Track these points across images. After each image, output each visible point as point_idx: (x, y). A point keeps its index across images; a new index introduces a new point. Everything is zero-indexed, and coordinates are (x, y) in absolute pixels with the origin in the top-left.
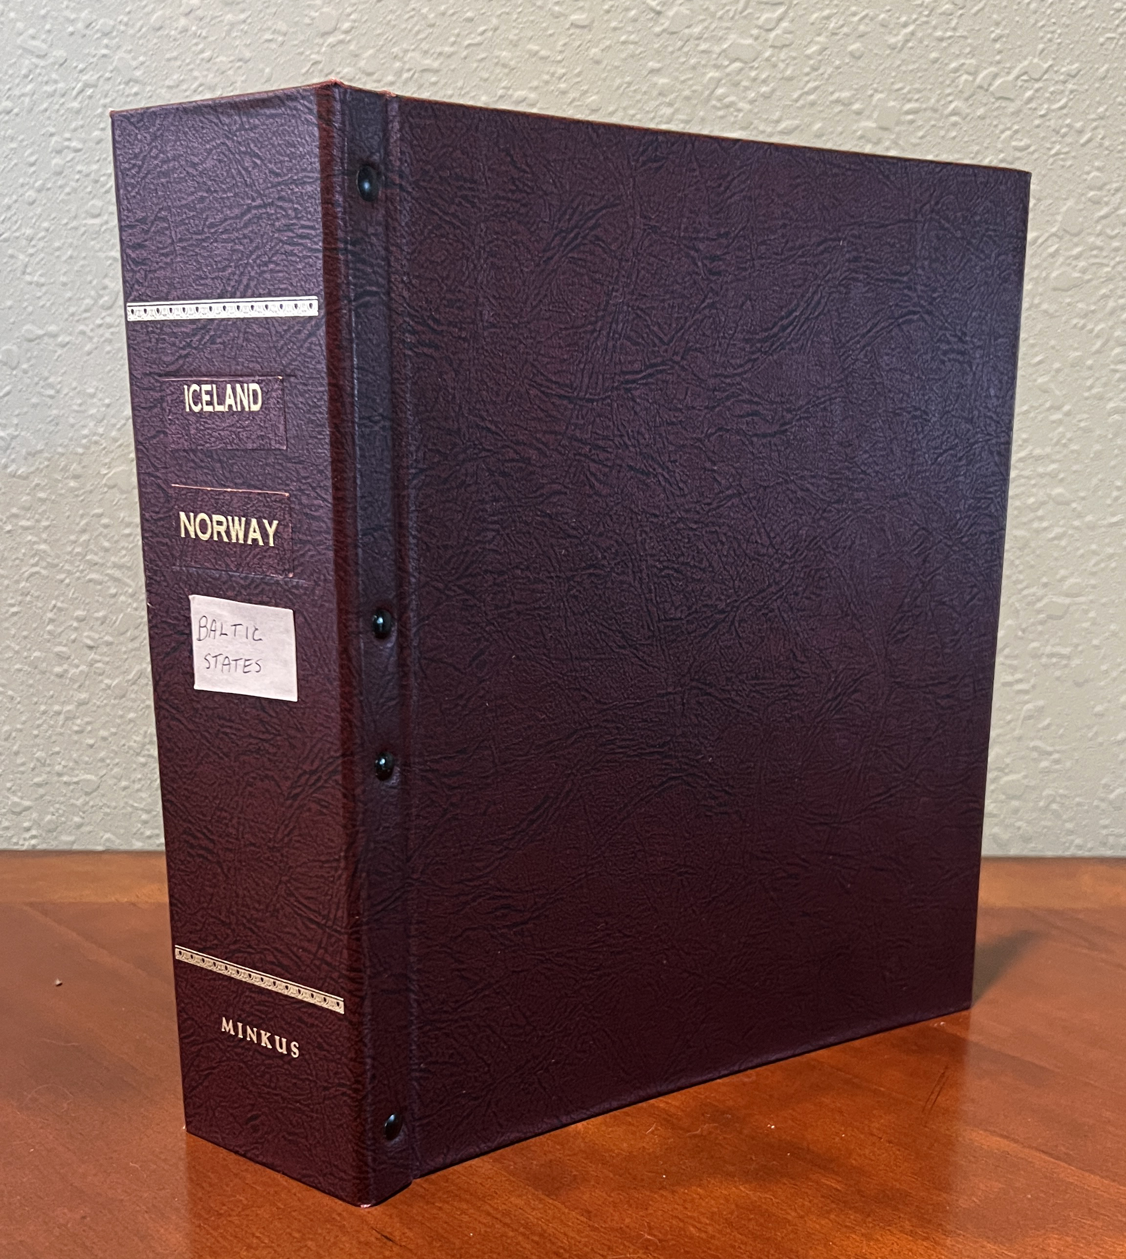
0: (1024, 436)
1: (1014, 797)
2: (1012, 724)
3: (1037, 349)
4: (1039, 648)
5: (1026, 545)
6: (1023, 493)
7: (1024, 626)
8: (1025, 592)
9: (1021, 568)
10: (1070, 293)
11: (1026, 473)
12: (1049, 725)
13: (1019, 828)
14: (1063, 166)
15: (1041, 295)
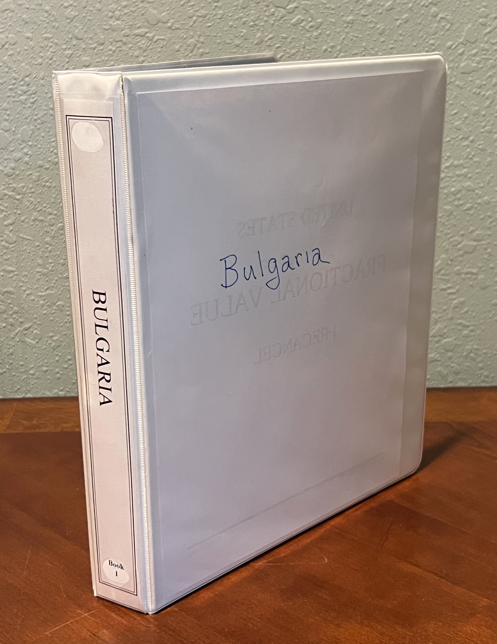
0: (448, 154)
1: (448, 351)
2: (447, 312)
3: (453, 106)
4: (460, 270)
5: (451, 214)
6: (449, 186)
7: (451, 258)
8: (451, 240)
9: (449, 226)
10: (471, 74)
11: (450, 175)
12: (467, 312)
13: (453, 367)
14: (465, 6)
15: (455, 76)
